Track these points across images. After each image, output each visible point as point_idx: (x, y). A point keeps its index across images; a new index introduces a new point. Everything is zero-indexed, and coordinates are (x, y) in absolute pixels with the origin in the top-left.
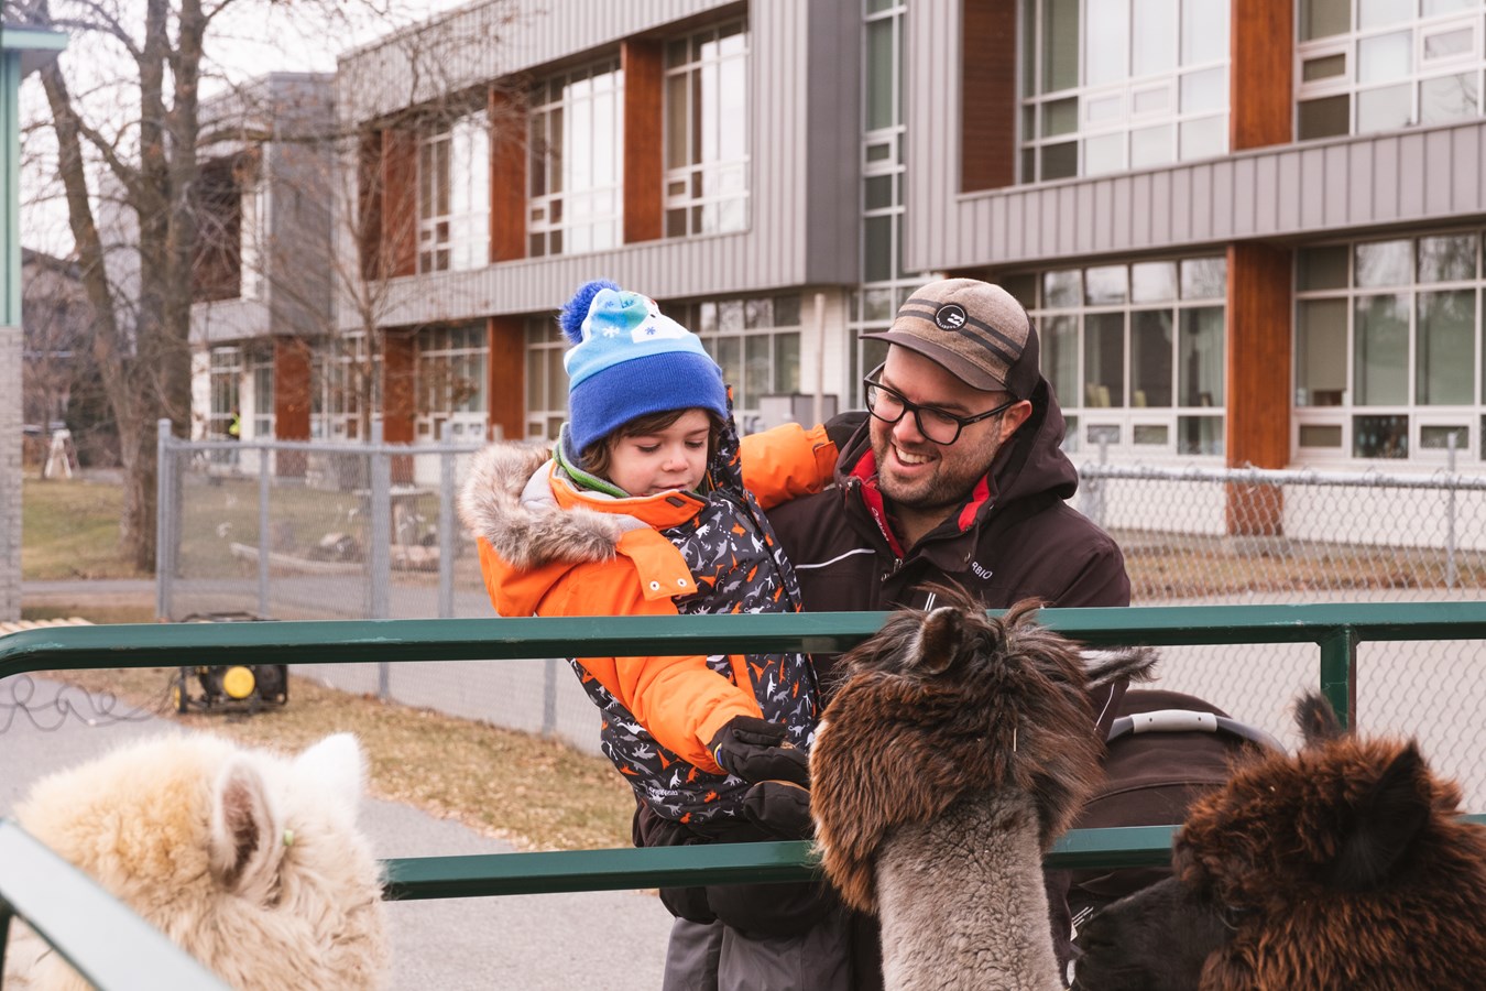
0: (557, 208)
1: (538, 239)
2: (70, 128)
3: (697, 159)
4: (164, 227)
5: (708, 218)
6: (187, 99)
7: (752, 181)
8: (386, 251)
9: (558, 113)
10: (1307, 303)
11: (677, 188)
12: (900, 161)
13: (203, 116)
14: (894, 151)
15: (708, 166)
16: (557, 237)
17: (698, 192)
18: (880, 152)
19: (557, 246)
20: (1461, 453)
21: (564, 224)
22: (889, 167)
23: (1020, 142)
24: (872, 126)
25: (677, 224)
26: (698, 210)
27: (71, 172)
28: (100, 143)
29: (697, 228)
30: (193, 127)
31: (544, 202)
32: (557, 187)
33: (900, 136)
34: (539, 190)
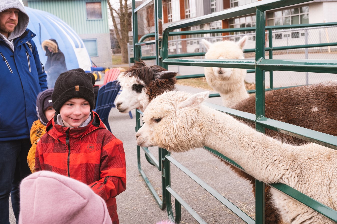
0: (171, 16)
1: (169, 20)
2: (111, 9)
3: (189, 8)
4: (124, 21)
5: (191, 16)
6: (126, 4)
7: (197, 10)
8: (150, 23)
9: (171, 4)
10: (268, 20)
11: (187, 12)
12: (216, 6)
13: (128, 6)
14: (214, 5)
15: (191, 9)
16: (172, 20)
17: (189, 12)
18: (213, 5)
19: (172, 21)
20: (289, 38)
21: (173, 18)
22: (214, 7)
23: (231, 2)
24: (212, 2)
25: (187, 17)
26: (190, 15)
27: (112, 15)
28: (115, 11)
29: (190, 17)
30: (127, 8)
31: (170, 15)
32: (171, 13)
33: (215, 3)
34: (169, 14)
